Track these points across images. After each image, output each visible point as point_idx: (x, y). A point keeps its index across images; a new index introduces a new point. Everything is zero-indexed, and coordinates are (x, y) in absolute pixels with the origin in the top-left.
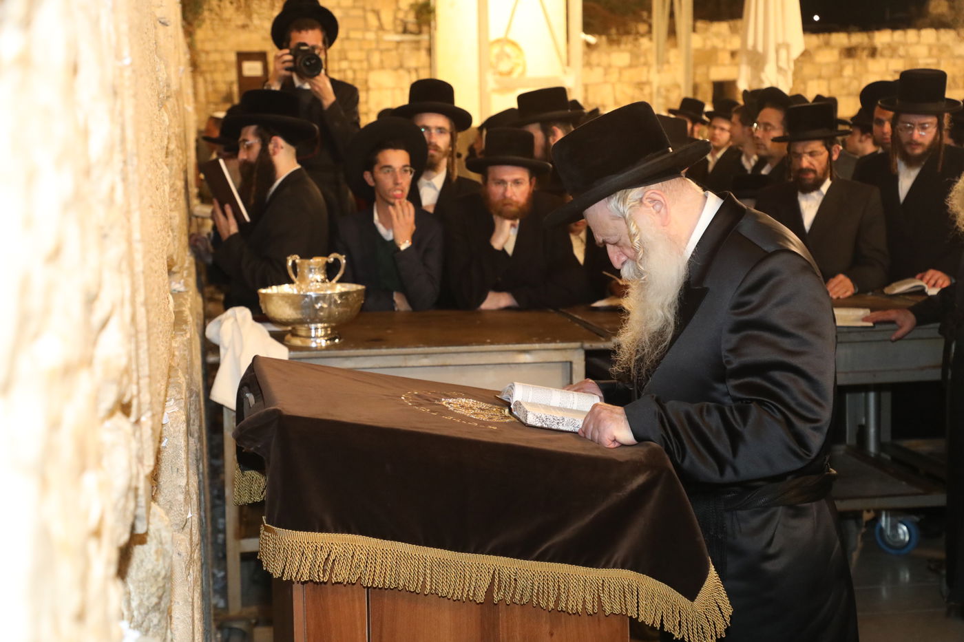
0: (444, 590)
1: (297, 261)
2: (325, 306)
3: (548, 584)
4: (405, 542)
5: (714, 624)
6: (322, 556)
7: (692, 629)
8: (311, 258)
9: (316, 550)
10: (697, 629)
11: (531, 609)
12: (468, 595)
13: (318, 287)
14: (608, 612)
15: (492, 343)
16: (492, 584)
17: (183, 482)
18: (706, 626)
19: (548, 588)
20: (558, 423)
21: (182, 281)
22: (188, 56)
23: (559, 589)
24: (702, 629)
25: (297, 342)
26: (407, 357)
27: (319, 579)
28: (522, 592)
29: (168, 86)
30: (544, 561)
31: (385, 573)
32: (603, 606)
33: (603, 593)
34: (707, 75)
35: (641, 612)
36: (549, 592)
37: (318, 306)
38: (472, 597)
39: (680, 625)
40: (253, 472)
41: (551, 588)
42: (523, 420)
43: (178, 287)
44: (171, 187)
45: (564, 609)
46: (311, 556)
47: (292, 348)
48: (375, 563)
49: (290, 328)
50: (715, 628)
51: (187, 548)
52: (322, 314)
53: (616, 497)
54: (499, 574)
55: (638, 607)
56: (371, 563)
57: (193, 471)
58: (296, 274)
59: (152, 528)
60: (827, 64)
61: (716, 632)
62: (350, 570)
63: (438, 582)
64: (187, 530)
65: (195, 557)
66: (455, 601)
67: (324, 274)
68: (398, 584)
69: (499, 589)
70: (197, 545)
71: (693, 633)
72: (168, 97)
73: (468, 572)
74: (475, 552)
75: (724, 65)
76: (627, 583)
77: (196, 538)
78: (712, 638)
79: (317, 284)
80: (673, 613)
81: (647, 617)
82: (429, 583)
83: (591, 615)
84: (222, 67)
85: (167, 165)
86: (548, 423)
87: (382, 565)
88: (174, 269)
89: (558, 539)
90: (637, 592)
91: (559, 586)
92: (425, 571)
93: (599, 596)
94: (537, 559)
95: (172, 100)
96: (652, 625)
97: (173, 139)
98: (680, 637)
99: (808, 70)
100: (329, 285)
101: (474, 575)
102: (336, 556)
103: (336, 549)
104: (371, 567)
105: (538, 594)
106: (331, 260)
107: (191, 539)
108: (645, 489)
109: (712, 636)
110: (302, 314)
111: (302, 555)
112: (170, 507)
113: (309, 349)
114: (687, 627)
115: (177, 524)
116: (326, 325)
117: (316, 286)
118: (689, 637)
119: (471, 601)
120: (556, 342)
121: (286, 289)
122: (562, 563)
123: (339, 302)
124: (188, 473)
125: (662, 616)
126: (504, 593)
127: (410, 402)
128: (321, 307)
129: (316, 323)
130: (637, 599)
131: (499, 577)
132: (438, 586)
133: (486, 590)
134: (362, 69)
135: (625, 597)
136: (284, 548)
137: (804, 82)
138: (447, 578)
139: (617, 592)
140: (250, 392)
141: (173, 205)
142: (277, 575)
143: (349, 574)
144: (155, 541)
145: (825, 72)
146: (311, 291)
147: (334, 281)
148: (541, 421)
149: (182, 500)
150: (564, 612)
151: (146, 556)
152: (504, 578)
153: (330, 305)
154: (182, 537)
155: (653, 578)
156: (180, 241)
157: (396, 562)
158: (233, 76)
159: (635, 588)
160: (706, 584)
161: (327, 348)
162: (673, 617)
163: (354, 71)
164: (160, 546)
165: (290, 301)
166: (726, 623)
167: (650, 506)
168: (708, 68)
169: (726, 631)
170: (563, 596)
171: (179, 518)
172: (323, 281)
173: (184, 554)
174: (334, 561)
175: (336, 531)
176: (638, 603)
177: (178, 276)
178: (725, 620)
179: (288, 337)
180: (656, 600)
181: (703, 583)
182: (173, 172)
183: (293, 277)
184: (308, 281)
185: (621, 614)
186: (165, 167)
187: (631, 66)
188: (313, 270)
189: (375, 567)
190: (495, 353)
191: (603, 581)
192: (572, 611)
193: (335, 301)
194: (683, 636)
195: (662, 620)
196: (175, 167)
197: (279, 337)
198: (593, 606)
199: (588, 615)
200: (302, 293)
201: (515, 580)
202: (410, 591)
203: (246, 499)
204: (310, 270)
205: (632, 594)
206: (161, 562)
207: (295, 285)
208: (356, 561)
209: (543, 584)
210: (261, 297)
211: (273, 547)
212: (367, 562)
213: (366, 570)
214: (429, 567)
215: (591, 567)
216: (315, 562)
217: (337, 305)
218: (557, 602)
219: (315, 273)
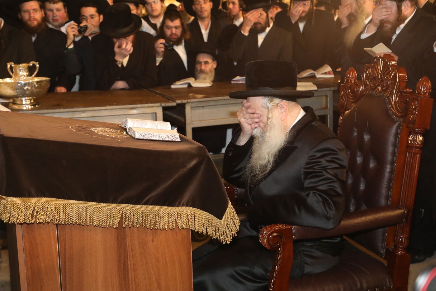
0: (96, 223)
2: (29, 88)
3: (150, 216)
4: (75, 200)
5: (231, 230)
6: (31, 210)
7: (221, 233)
8: (21, 64)
9: (27, 207)
10: (223, 233)
11: (142, 229)
12: (109, 224)
13: (25, 79)
14: (180, 228)
15: (117, 105)
16: (122, 218)
18: (228, 231)
19: (150, 218)
20: (151, 136)
23: (156, 218)
24: (226, 233)
25: (16, 107)
26: (74, 113)
27: (29, 221)
28: (137, 221)
30: (148, 205)
31: (65, 216)
32: (177, 225)
33: (178, 219)
35: (196, 227)
36: (150, 220)
37: (26, 88)
38: (112, 225)
39: (215, 232)
41: (152, 218)
42: (134, 136)
45: (159, 228)
46: (24, 210)
48: (60, 212)
49: (11, 100)
50: (232, 232)
52: (28, 92)
53: (182, 171)
54: (125, 213)
55: (195, 225)
56: (57, 211)
58: (13, 72)
61: (232, 234)
62: (46, 216)
63: (94, 219)
66: (103, 228)
67: (28, 72)
68: (73, 221)
69: (125, 220)
71: (221, 235)
73: (109, 213)
74: (112, 203)
76: (189, 213)
78: (230, 237)
79: (24, 77)
80: (212, 226)
81: (199, 229)
82: (89, 220)
83: (172, 230)
86: (146, 137)
87: (63, 212)
89: (154, 193)
90: (194, 217)
91: (156, 217)
92: (87, 214)
93: (176, 220)
94: (144, 204)
96: (202, 233)
98: (215, 238)
100: (31, 78)
101: (112, 214)
102: (38, 209)
103: (38, 205)
104: (57, 214)
105: (145, 221)
106: (31, 65)
108: (195, 169)
109: (230, 236)
110: (17, 93)
111: (19, 210)
114: (219, 232)
116: (30, 98)
118: (220, 237)
119: (111, 227)
120: (148, 103)
121: (8, 80)
122: (156, 205)
123: (37, 86)
125: (207, 228)
126: (128, 222)
127: (74, 130)
129: (25, 97)
130: (194, 221)
131: (125, 214)
132: (94, 221)
133: (118, 221)
135: (188, 220)
136: (9, 207)
138: (98, 217)
139: (184, 218)
142: (6, 221)
143: (46, 218)
146: (21, 80)
147: (33, 76)
148: (143, 136)
150: (159, 229)
152: (128, 214)
153: (32, 88)
155: (202, 210)
157: (71, 210)
159: (193, 216)
160: (227, 211)
161: (32, 110)
162: (212, 228)
165: (10, 86)
166: (237, 229)
167: (199, 175)
169: (237, 233)
170: (158, 222)
172: (28, 76)
174: (37, 212)
175: (38, 196)
176: (195, 223)
178: (236, 228)
180: (204, 220)
181: (226, 211)
183: (11, 74)
184: (19, 76)
185: (187, 228)
188: (22, 70)
189: (60, 214)
190: (118, 110)
191: (177, 213)
192: (162, 229)
193: (35, 86)
194: (217, 237)
195: (207, 230)
198: (173, 225)
199: (171, 230)
200: (16, 82)
201: (133, 215)
202: (79, 225)
204: (20, 70)
205: (192, 218)
207: (12, 78)
208: (49, 211)
209: (148, 216)
211: (3, 207)
212: (55, 211)
213: (55, 215)
214: (88, 212)
215: (171, 206)
216: (27, 213)
217: (36, 88)
218: (155, 225)
219: (23, 72)
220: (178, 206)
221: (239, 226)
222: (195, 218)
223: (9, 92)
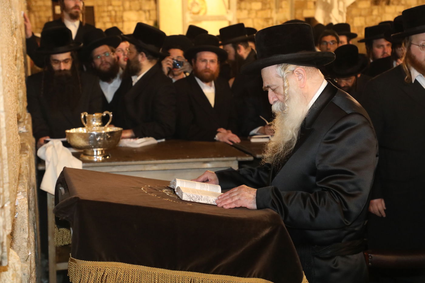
1: (86, 115)
2: (102, 139)
4: (144, 266)
6: (101, 274)
8: (94, 114)
9: (97, 271)
13: (98, 129)
15: (190, 158)
17: (26, 236)
20: (199, 199)
21: (25, 126)
22: (26, 4)
25: (87, 158)
29: (16, 22)
30: (217, 274)
31: (134, 282)
34: (302, 14)
37: (98, 139)
40: (64, 229)
42: (181, 197)
43: (23, 130)
44: (18, 77)
46: (94, 274)
47: (84, 161)
48: (128, 277)
49: (82, 151)
51: (28, 271)
52: (100, 143)
53: (254, 240)
54: (193, 281)
56: (126, 277)
57: (31, 229)
58: (86, 122)
59: (10, 262)
60: (365, 9)
62: (115, 281)
64: (29, 261)
65: (33, 276)
67: (101, 122)
70: (34, 269)
72: (16, 28)
73: (177, 281)
74: (181, 270)
75: (310, 9)
77: (33, 265)
79: (97, 127)
84: (44, 9)
85: (16, 65)
86: (194, 199)
87: (132, 278)
88: (21, 120)
92: (155, 280)
94: (214, 273)
95: (18, 30)
97: (19, 51)
99: (354, 12)
100: (103, 128)
101: (181, 282)
102: (108, 274)
103: (108, 270)
104: (126, 279)
106: (105, 114)
107: (31, 266)
110: (89, 143)
112: (19, 249)
113: (93, 162)
115: (23, 259)
116: (102, 149)
117: (97, 128)
120: (223, 157)
121: (81, 130)
122: (226, 275)
123: (109, 137)
124: (29, 230)
127: (146, 191)
128: (100, 140)
129: (97, 148)
134: (120, 11)
136: (80, 270)
137: (352, 18)
140: (62, 186)
141: (19, 86)
144: (12, 269)
145: (363, 13)
146: (94, 131)
147: (106, 126)
148: (190, 198)
149: (26, 246)
151: (7, 277)
153: (104, 139)
154: (26, 265)
156: (23, 105)
157: (140, 276)
158: (50, 14)
161: (103, 161)
163: (116, 12)
164: (14, 272)
165: (83, 137)
167: (272, 245)
168: (302, 11)
171: (24, 255)
172: (100, 126)
173: (27, 274)
174: (106, 276)
175: (108, 261)
177: (22, 124)
179: (82, 155)
182: (19, 69)
183: (84, 124)
184: (92, 126)
186: (15, 67)
187: (262, 9)
188: (95, 120)
189: (128, 279)
190: (192, 163)
193: (107, 136)
196: (20, 66)
197: (76, 155)
200: (89, 132)
203: (60, 244)
204: (93, 120)
206: (15, 280)
207: (85, 128)
208: (118, 276)
210: (67, 135)
211: (75, 270)
212: (124, 276)
213: (123, 281)
214: (157, 278)
215: (241, 277)
216: (97, 277)
217: (108, 139)
219: (96, 122)
220: (249, 277)
223: (81, 142)
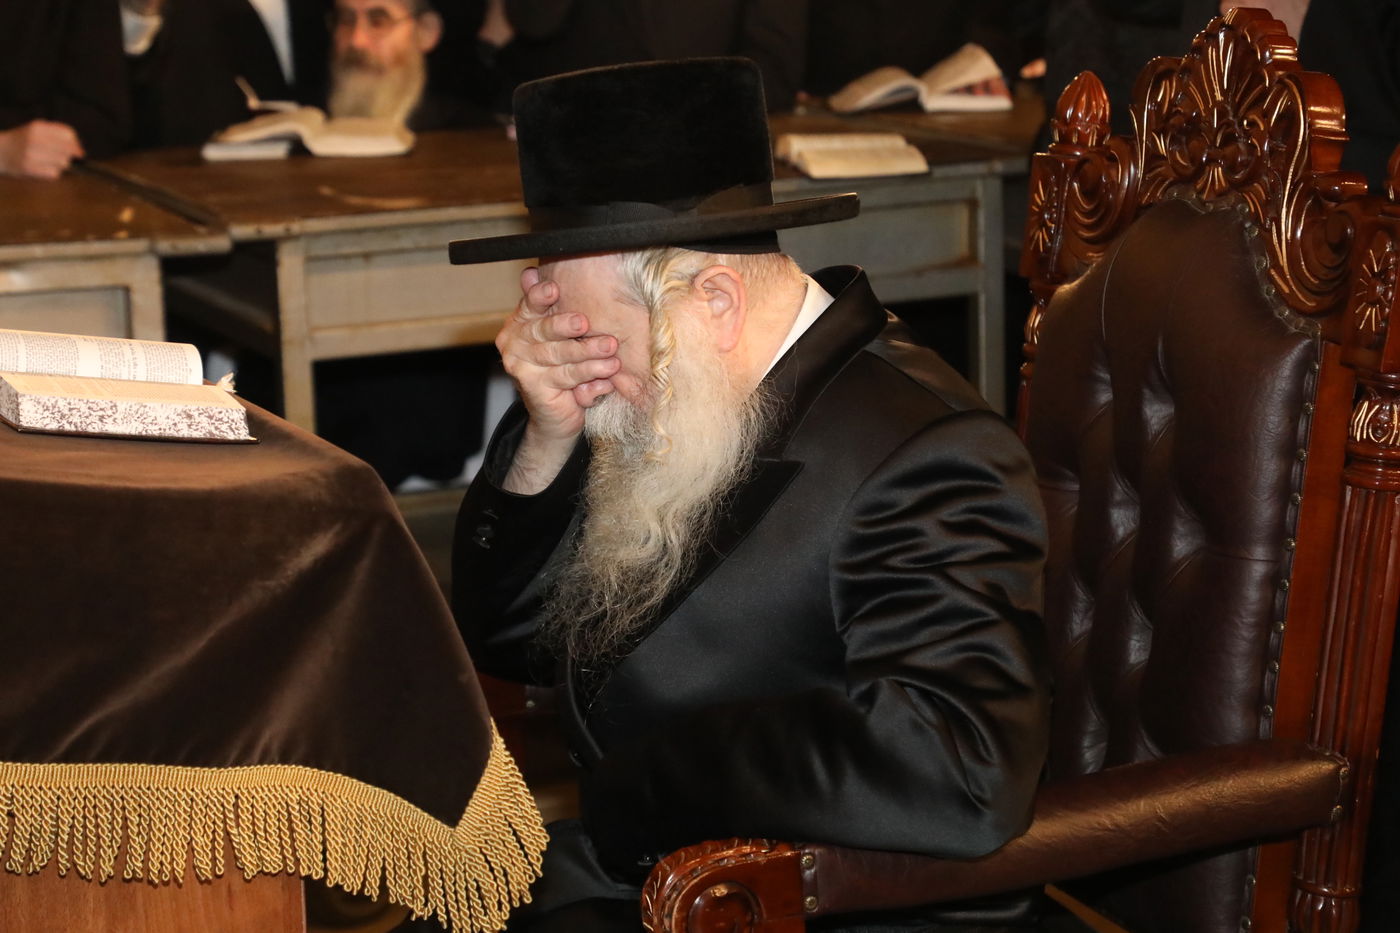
3: (96, 817)
7: (456, 893)
10: (467, 889)
14: (250, 872)
18: (486, 881)
19: (97, 826)
23: (125, 827)
24: (478, 889)
28: (30, 841)
30: (85, 761)
32: (236, 858)
35: (332, 863)
36: (98, 837)
39: (426, 885)
41: (105, 826)
45: (140, 874)
50: (507, 883)
53: (261, 592)
55: (324, 853)
61: (509, 892)
71: (457, 901)
76: (295, 797)
78: (500, 910)
80: (408, 858)
81: (346, 875)
83: (208, 881)
89: (117, 704)
90: (322, 816)
91: (125, 819)
93: (228, 834)
94: (67, 758)
96: (360, 892)
98: (426, 914)
105: (70, 843)
108: (332, 569)
109: (500, 904)
114: (443, 888)
118: (448, 913)
125: (384, 869)
130: (323, 834)
135: (292, 830)
139: (272, 821)
150: (140, 880)
155: (359, 777)
159: (317, 809)
160: (484, 781)
162: (409, 867)
166: (534, 871)
167: (346, 610)
169: (533, 888)
170: (137, 843)
180: (368, 830)
181: (477, 781)
185: (283, 871)
191: (236, 796)
192: (159, 877)
194: (434, 911)
195: (383, 879)
198: (214, 859)
199: (202, 882)
205: (309, 821)
209: (84, 817)
218: (120, 860)
220: (238, 763)
221: (542, 853)
222: (324, 820)
